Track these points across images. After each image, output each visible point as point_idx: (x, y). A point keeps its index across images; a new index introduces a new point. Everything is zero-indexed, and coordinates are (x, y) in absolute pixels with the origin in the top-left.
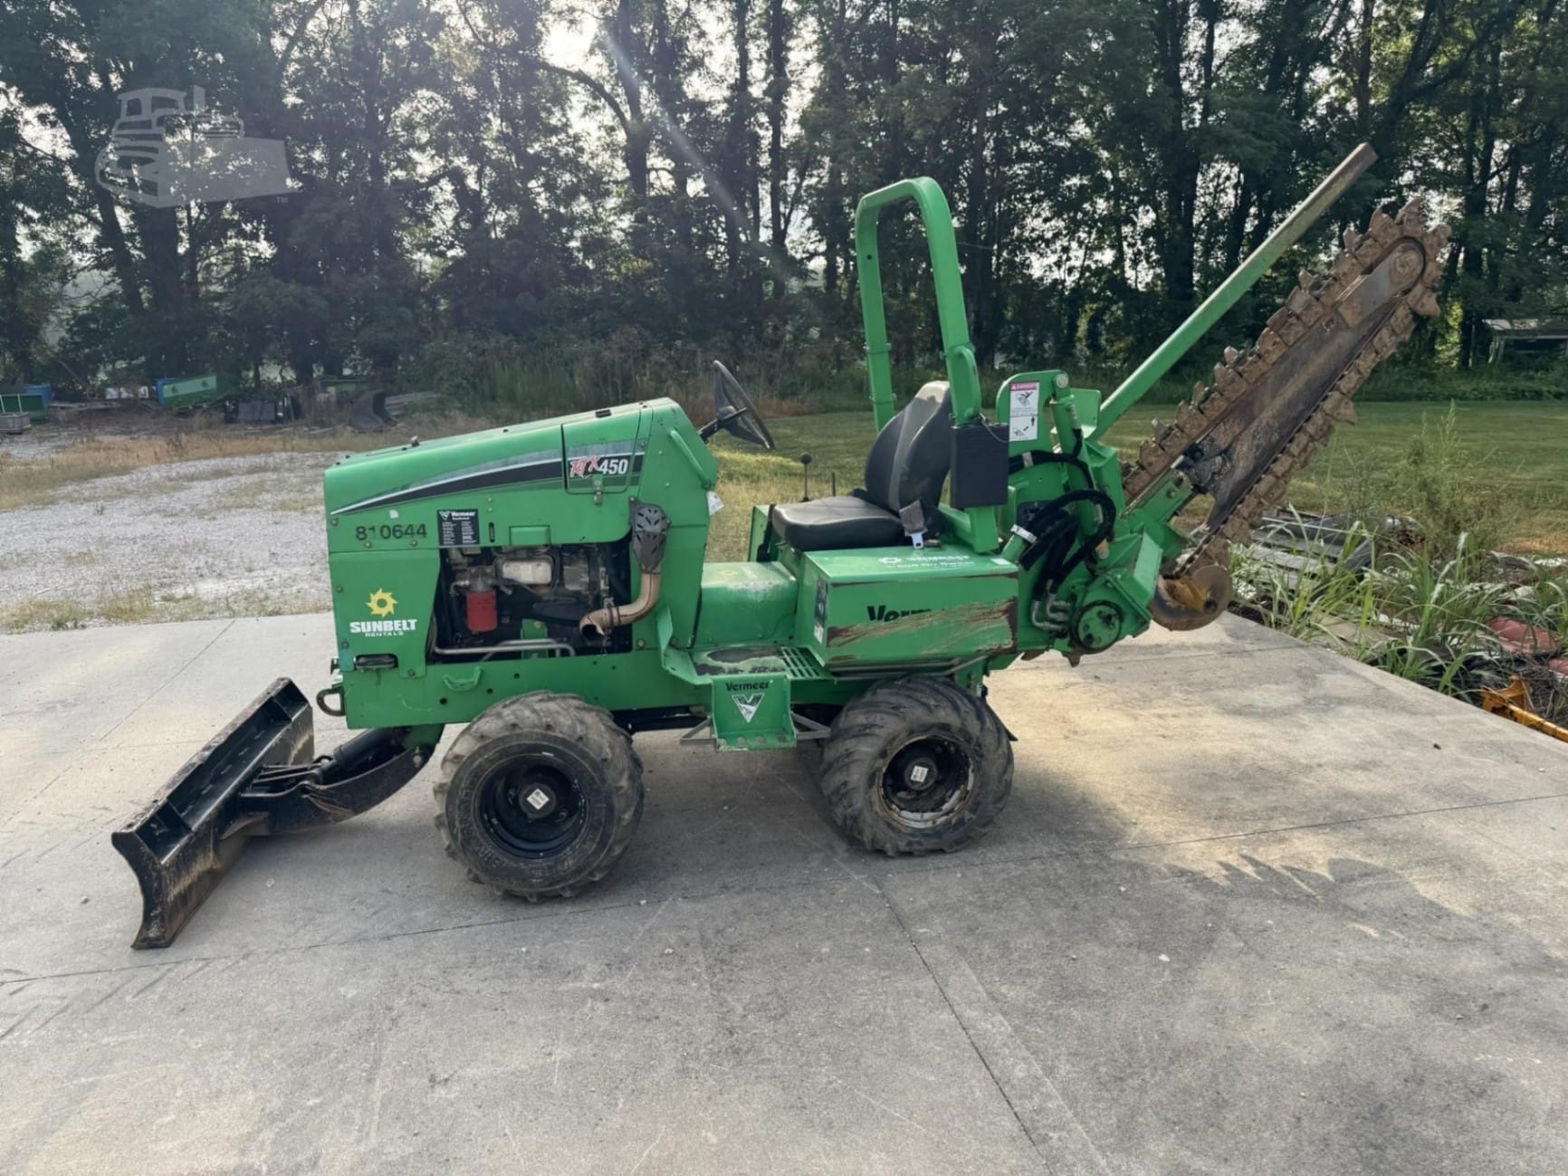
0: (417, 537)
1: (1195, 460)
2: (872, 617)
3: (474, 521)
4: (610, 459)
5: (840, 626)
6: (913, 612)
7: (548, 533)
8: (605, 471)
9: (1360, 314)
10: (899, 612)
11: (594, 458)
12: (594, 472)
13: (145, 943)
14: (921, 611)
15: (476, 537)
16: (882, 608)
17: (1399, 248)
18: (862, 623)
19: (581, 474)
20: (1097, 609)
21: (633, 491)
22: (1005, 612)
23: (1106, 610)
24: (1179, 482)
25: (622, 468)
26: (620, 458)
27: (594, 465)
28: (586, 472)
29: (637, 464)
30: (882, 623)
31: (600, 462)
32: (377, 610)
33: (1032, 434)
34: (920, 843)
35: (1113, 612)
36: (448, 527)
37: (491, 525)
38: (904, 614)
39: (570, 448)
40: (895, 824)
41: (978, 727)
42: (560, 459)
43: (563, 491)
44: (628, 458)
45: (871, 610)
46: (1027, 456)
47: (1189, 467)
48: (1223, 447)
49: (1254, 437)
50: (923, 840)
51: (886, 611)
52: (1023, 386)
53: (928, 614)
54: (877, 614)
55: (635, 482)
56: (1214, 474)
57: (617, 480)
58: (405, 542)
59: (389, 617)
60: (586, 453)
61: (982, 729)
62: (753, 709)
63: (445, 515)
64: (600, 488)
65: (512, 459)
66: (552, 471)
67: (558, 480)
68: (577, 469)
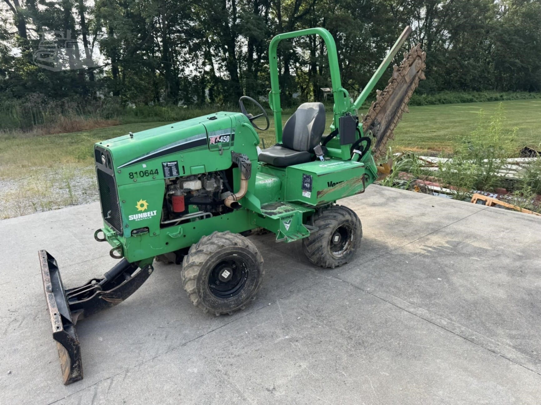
0: (155, 175)
2: (329, 186)
3: (177, 166)
4: (223, 136)
5: (320, 190)
6: (339, 182)
7: (205, 168)
8: (222, 141)
9: (409, 78)
11: (218, 136)
12: (219, 142)
13: (71, 381)
14: (341, 182)
15: (178, 172)
16: (331, 182)
17: (417, 58)
18: (326, 189)
19: (214, 143)
21: (232, 148)
22: (362, 179)
24: (370, 134)
25: (227, 139)
26: (227, 135)
27: (218, 139)
28: (216, 142)
29: (233, 137)
30: (331, 188)
31: (220, 138)
32: (140, 209)
36: (167, 169)
37: (183, 167)
38: (337, 183)
39: (209, 133)
40: (333, 257)
42: (206, 137)
43: (208, 150)
44: (229, 135)
45: (328, 183)
48: (379, 122)
49: (385, 118)
50: (341, 261)
51: (332, 183)
53: (343, 183)
54: (331, 184)
55: (232, 145)
56: (377, 131)
57: (226, 144)
58: (151, 177)
59: (146, 211)
60: (215, 134)
62: (289, 225)
63: (165, 164)
64: (220, 147)
65: (188, 138)
66: (204, 143)
67: (207, 146)
68: (212, 141)
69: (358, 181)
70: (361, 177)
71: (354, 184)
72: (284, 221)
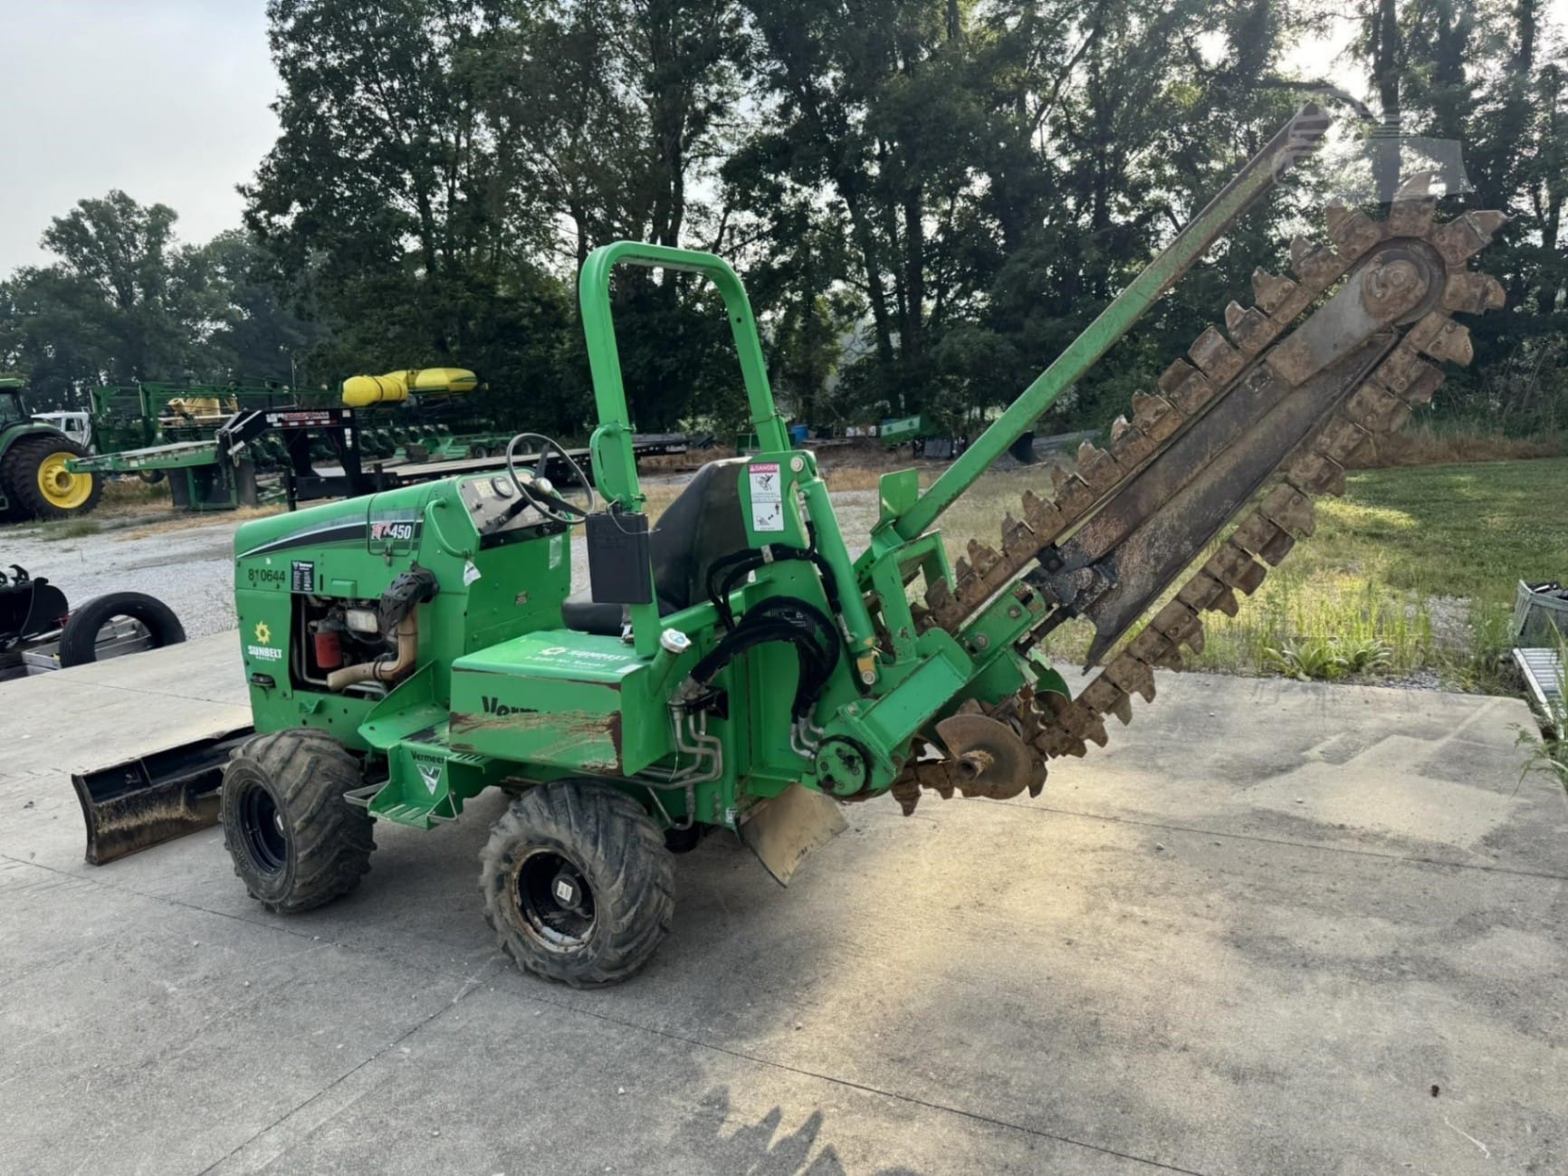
0: (280, 582)
1: (1052, 571)
2: (487, 709)
3: (312, 570)
4: (399, 524)
5: (461, 713)
6: (523, 710)
7: (355, 587)
8: (395, 535)
9: (1308, 364)
10: (509, 707)
11: (388, 523)
12: (388, 536)
14: (528, 711)
15: (312, 585)
16: (495, 700)
17: (1377, 257)
18: (478, 713)
19: (379, 537)
20: (835, 745)
21: (414, 555)
22: (609, 727)
23: (847, 749)
24: (1027, 599)
25: (406, 534)
26: (406, 524)
27: (387, 530)
28: (382, 536)
29: (418, 530)
30: (494, 717)
31: (392, 527)
32: (261, 639)
33: (777, 524)
34: (544, 967)
35: (855, 753)
36: (297, 574)
37: (321, 577)
38: (515, 710)
39: (372, 514)
40: (526, 938)
41: (590, 854)
42: (365, 523)
43: (366, 551)
44: (411, 524)
45: (485, 700)
46: (766, 550)
47: (1043, 580)
48: (1095, 556)
49: (1150, 545)
50: (547, 964)
51: (499, 704)
52: (765, 468)
53: (535, 715)
54: (492, 706)
55: (416, 547)
56: (1081, 592)
57: (403, 544)
58: (274, 583)
59: (268, 645)
60: (382, 519)
61: (594, 856)
62: (434, 782)
63: (295, 565)
64: (391, 551)
65: (350, 517)
66: (360, 533)
67: (363, 541)
68: (376, 533)
69: (591, 726)
70: (608, 721)
71: (579, 735)
72: (420, 765)
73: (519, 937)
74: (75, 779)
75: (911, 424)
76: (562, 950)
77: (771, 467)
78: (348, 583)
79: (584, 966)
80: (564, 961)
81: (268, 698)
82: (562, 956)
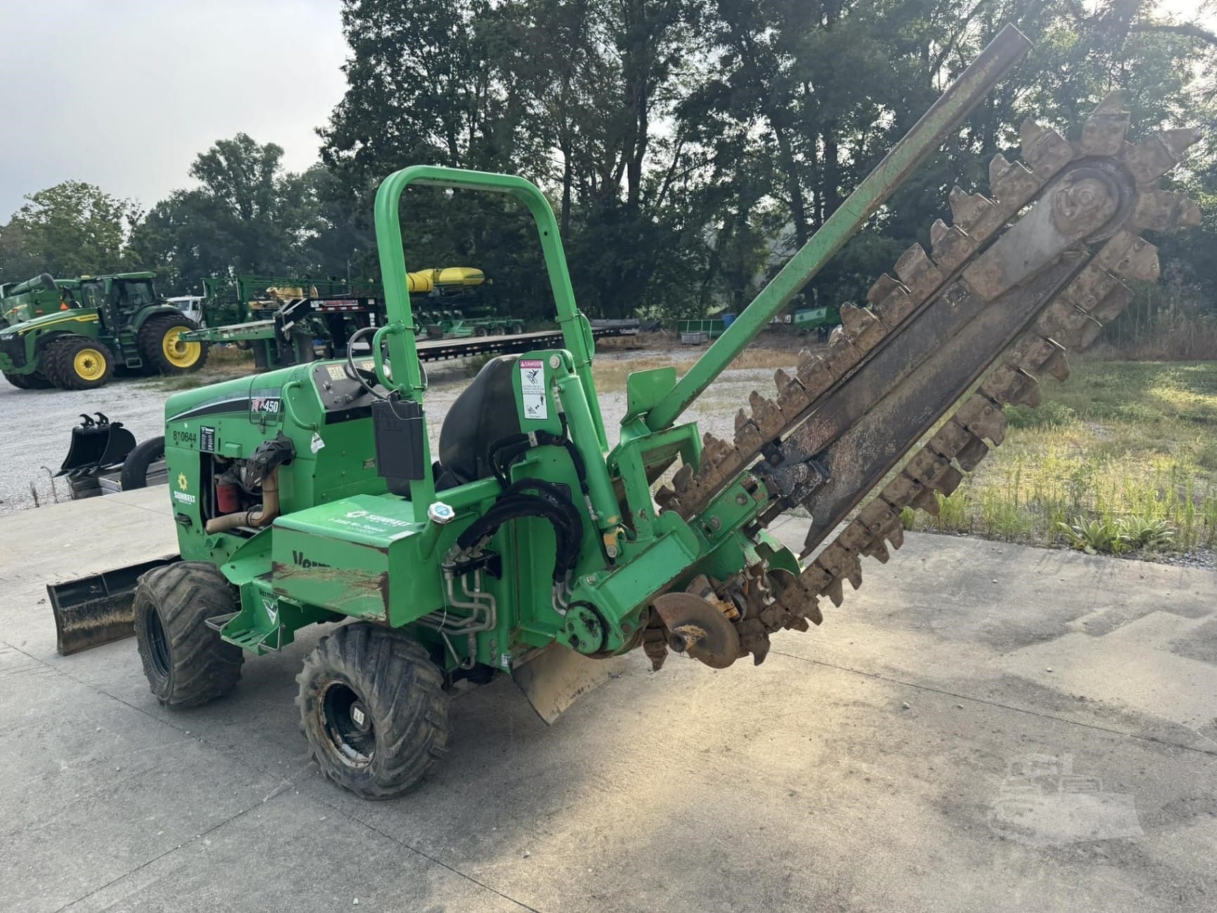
2: (296, 562)
3: (213, 434)
4: (270, 400)
5: (280, 563)
6: (320, 565)
7: (240, 449)
8: (267, 408)
9: (1000, 281)
10: (311, 561)
11: (263, 399)
12: (263, 409)
14: (324, 565)
15: (213, 446)
16: (301, 554)
18: (290, 564)
19: (256, 410)
20: (579, 609)
21: (280, 426)
22: (380, 585)
23: (589, 615)
24: (752, 489)
25: (274, 408)
26: (275, 400)
27: (262, 404)
28: (259, 409)
29: (282, 407)
31: (265, 402)
32: (182, 487)
33: (542, 413)
34: (339, 777)
35: (594, 618)
36: (204, 436)
37: (219, 440)
38: (315, 564)
39: (252, 391)
40: (328, 752)
41: (368, 690)
42: (247, 398)
43: (248, 420)
44: (278, 400)
45: (295, 553)
46: (532, 436)
47: (766, 472)
48: (811, 453)
49: (859, 445)
50: (342, 776)
51: (304, 559)
52: (532, 364)
53: (329, 569)
54: (300, 560)
55: (281, 419)
56: (798, 485)
57: (272, 416)
58: (189, 443)
59: (186, 492)
60: (259, 395)
61: (371, 692)
62: (274, 614)
63: (203, 429)
64: (264, 421)
65: (229, 395)
66: (244, 406)
67: (246, 413)
68: (255, 407)
69: (367, 583)
70: (379, 579)
71: (358, 590)
72: (265, 600)
73: (323, 750)
74: (49, 588)
75: (819, 314)
76: (353, 765)
77: (536, 364)
78: (236, 446)
79: (367, 781)
80: (354, 775)
81: (188, 533)
82: (353, 770)
